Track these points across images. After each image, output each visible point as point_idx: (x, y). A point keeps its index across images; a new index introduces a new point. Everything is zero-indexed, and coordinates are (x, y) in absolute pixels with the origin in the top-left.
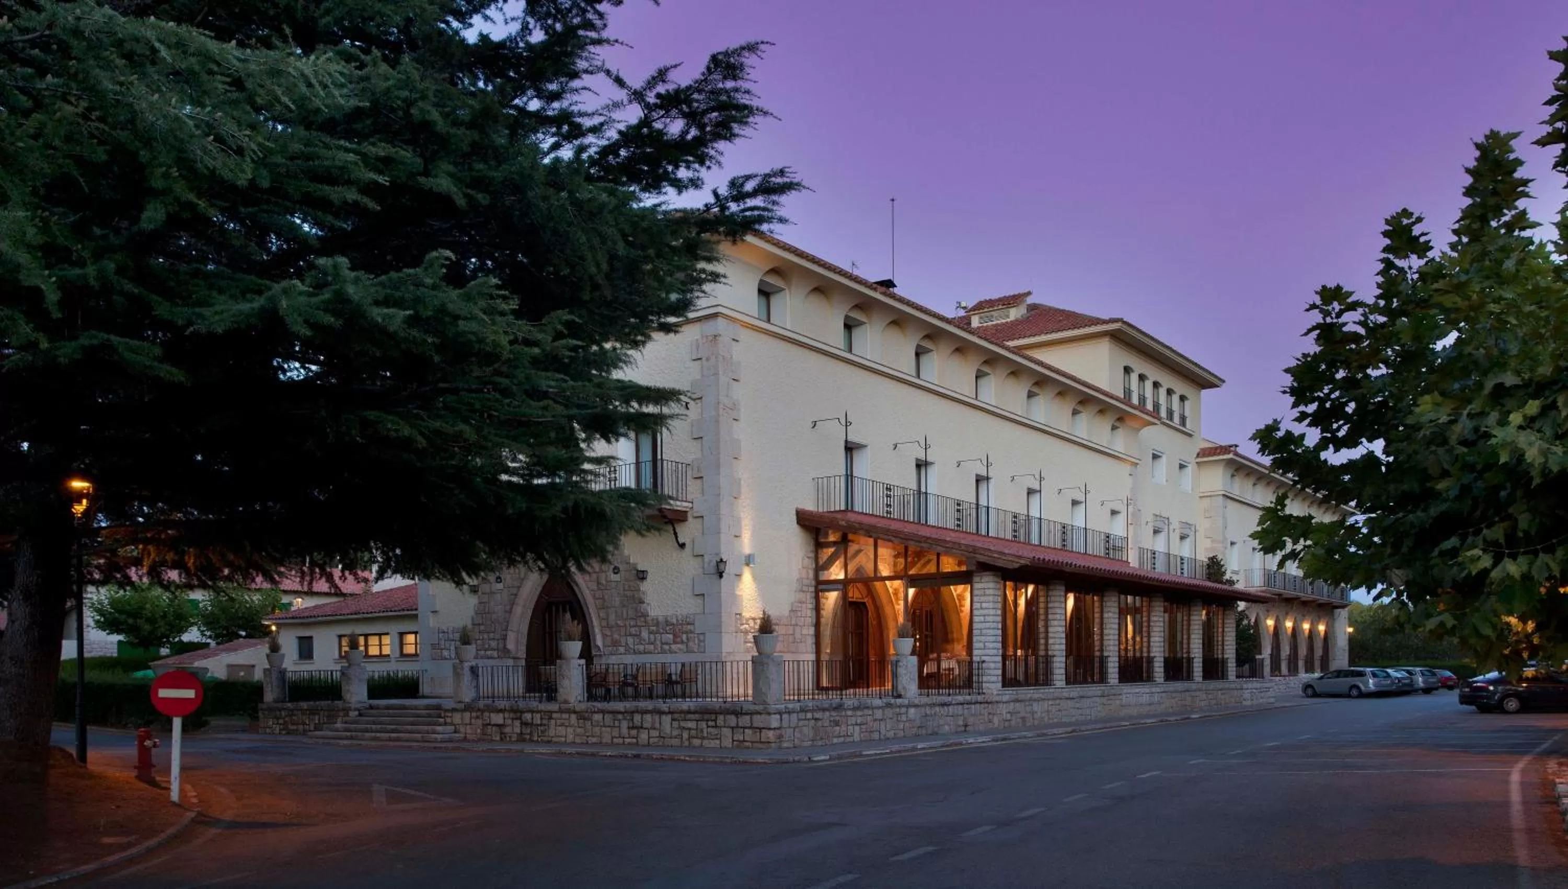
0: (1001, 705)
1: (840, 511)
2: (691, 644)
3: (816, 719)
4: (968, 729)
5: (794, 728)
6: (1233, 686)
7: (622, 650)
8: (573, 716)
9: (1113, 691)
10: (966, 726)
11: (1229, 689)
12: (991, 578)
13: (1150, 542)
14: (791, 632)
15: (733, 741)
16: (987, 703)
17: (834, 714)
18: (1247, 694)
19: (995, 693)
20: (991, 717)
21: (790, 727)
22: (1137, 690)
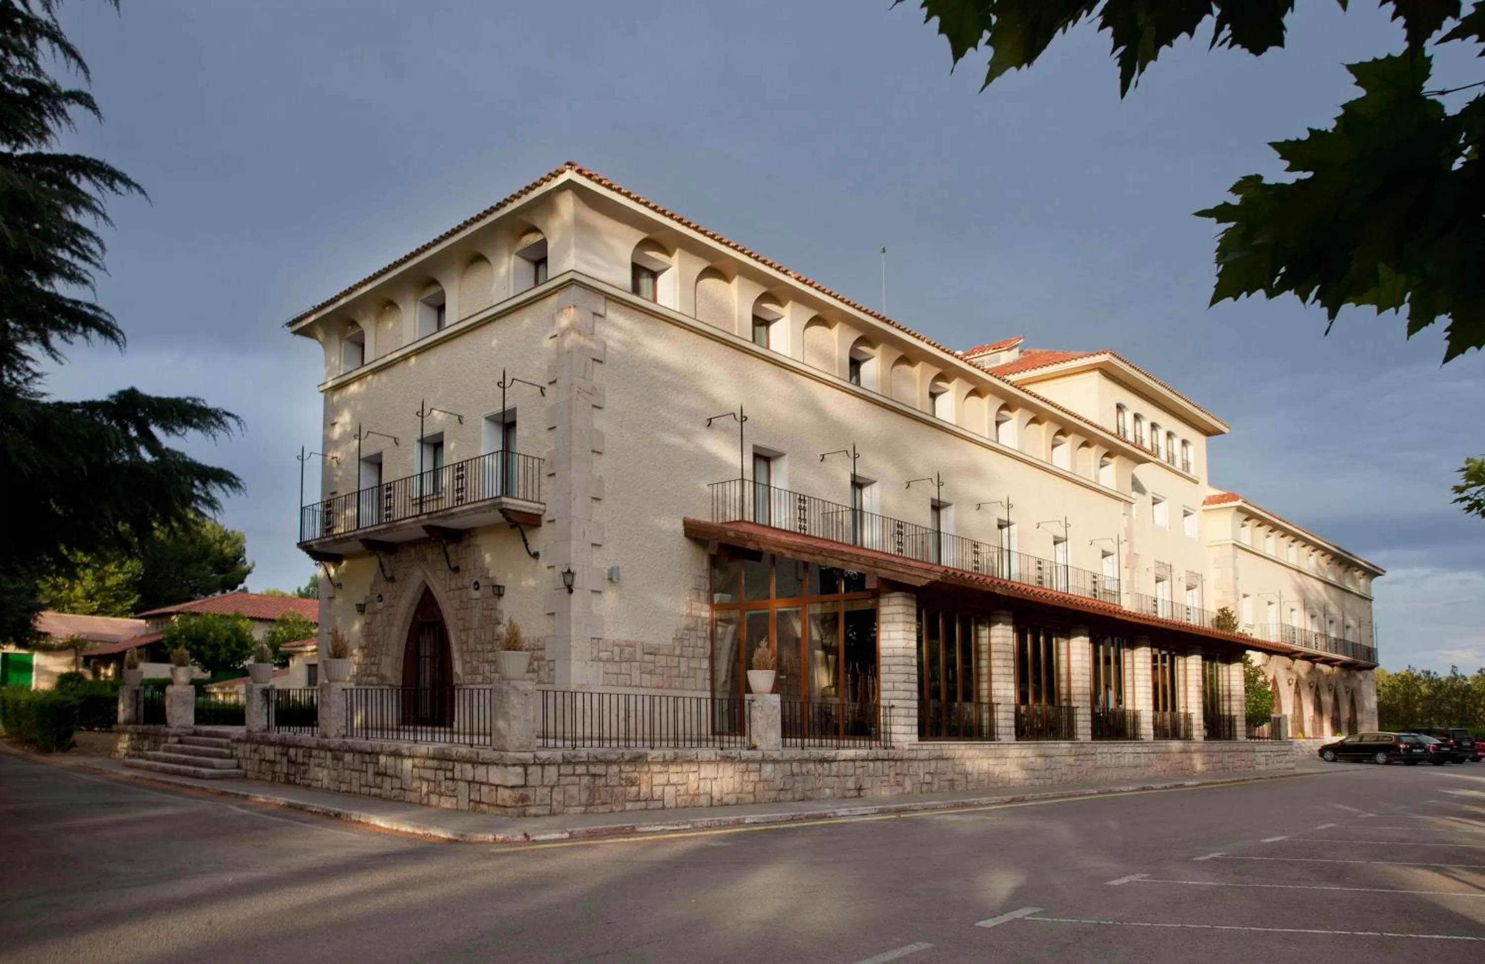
0: (916, 764)
1: (735, 522)
2: (541, 673)
3: (594, 776)
4: (862, 793)
5: (552, 787)
6: (1242, 747)
7: (479, 678)
8: (329, 754)
9: (1083, 750)
10: (860, 789)
11: (1237, 751)
12: (900, 600)
13: (1149, 588)
14: (675, 664)
15: (470, 801)
16: (893, 760)
17: (627, 768)
18: (1260, 758)
19: (907, 747)
20: (899, 778)
21: (543, 785)
22: (1118, 750)
